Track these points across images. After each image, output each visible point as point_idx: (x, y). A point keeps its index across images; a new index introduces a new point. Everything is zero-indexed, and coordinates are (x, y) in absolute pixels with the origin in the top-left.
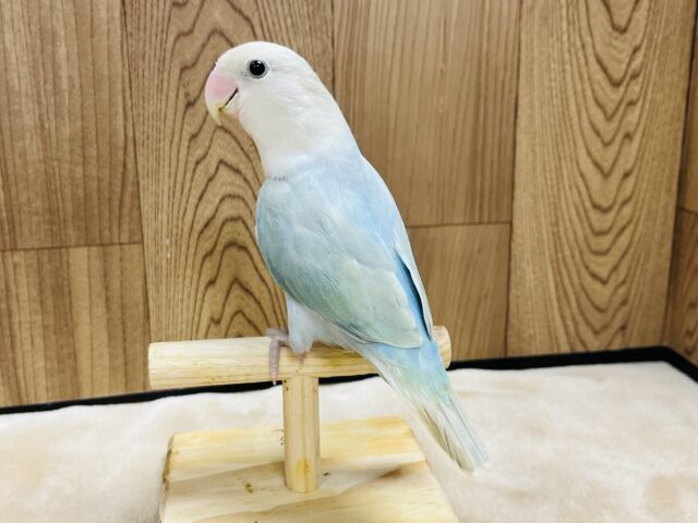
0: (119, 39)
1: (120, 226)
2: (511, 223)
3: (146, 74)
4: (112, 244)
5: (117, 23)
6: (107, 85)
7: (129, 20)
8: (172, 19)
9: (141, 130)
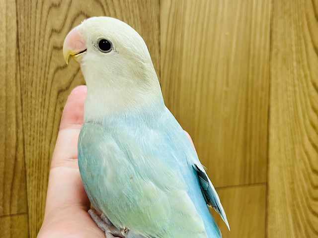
0: (14, 71)
1: (11, 202)
2: (267, 184)
3: (33, 95)
4: (5, 216)
5: (13, 60)
6: (4, 103)
7: (22, 58)
8: (53, 57)
9: (29, 134)
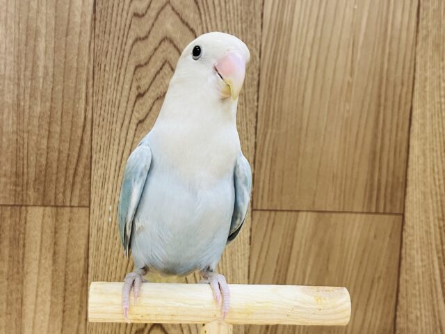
0: (88, 39)
1: (72, 191)
2: (403, 215)
3: (107, 68)
4: (64, 206)
5: (88, 27)
6: (75, 75)
7: (98, 24)
8: (132, 26)
9: (99, 113)
